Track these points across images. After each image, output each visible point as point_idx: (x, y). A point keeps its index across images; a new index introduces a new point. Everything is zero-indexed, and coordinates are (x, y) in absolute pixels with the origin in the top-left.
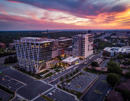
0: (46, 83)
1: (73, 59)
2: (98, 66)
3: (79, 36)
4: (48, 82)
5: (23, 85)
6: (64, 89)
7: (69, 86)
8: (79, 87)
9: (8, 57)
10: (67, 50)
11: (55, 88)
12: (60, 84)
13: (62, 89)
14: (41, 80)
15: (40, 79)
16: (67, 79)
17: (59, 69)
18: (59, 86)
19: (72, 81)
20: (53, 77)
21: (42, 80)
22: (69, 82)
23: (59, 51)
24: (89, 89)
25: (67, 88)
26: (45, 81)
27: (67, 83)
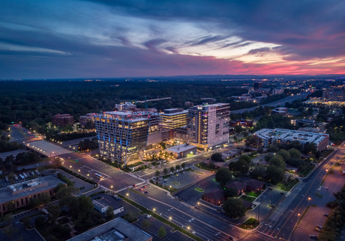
1: (185, 148)
2: (222, 161)
3: (198, 108)
4: (139, 177)
6: (157, 184)
7: (165, 182)
8: (177, 184)
10: (179, 132)
12: (154, 179)
13: (154, 184)
14: (130, 174)
15: (128, 172)
16: (165, 174)
17: (158, 162)
18: (151, 181)
19: (171, 178)
21: (132, 173)
22: (166, 178)
23: (162, 133)
25: (162, 184)
26: (135, 175)
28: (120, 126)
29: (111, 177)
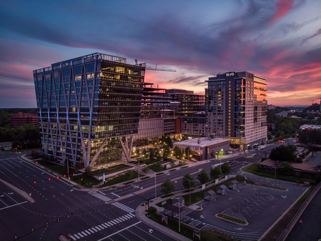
0: (106, 199)
1: (209, 141)
2: (299, 161)
4: (116, 197)
6: (173, 224)
7: (195, 215)
8: (239, 222)
10: (191, 122)
11: (135, 219)
12: (159, 205)
13: (163, 224)
16: (188, 191)
17: (163, 165)
18: (151, 213)
19: (206, 200)
20: (137, 184)
21: (97, 190)
22: (194, 201)
25: (187, 222)
26: (108, 194)
27: (187, 204)
29: (33, 201)
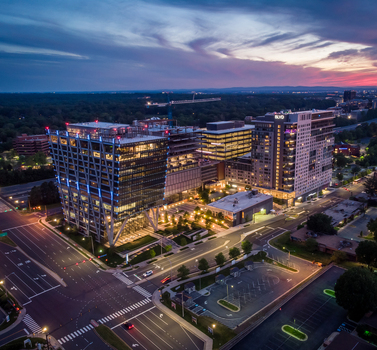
0: (129, 282)
1: (248, 200)
3: (276, 117)
4: (138, 281)
5: (56, 283)
6: (178, 311)
7: (200, 300)
8: (234, 308)
9: (38, 184)
10: (235, 168)
11: (150, 305)
12: (173, 289)
13: (172, 309)
14: (117, 272)
15: (114, 266)
17: (189, 236)
18: (166, 298)
19: (217, 284)
20: (159, 263)
21: (121, 271)
22: (205, 286)
23: (202, 169)
24: (265, 318)
25: (191, 309)
26: (130, 275)
27: (197, 289)
28: (97, 155)
29: (65, 285)
